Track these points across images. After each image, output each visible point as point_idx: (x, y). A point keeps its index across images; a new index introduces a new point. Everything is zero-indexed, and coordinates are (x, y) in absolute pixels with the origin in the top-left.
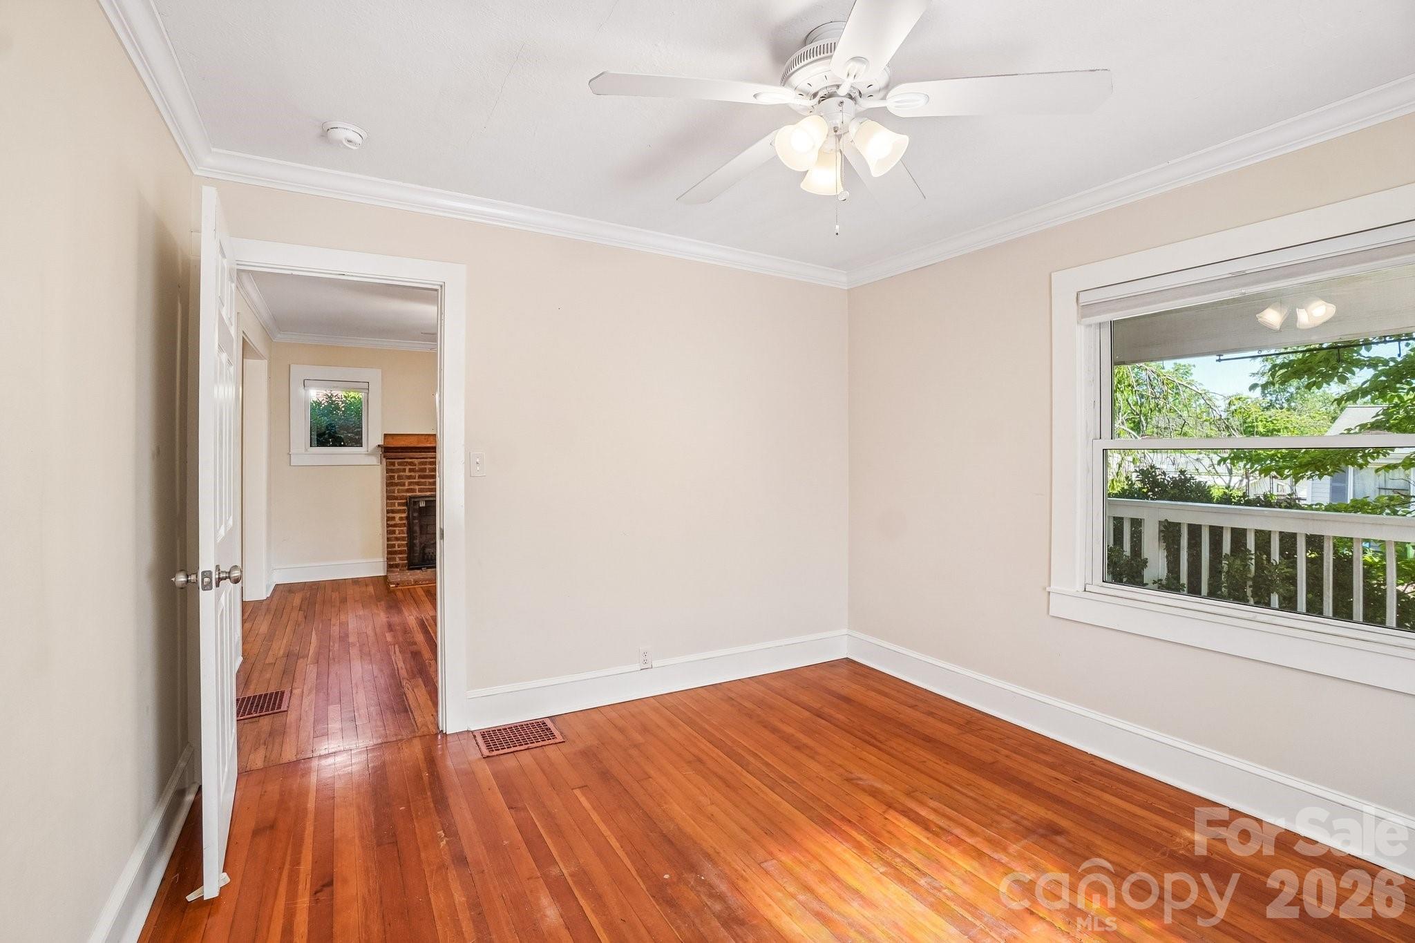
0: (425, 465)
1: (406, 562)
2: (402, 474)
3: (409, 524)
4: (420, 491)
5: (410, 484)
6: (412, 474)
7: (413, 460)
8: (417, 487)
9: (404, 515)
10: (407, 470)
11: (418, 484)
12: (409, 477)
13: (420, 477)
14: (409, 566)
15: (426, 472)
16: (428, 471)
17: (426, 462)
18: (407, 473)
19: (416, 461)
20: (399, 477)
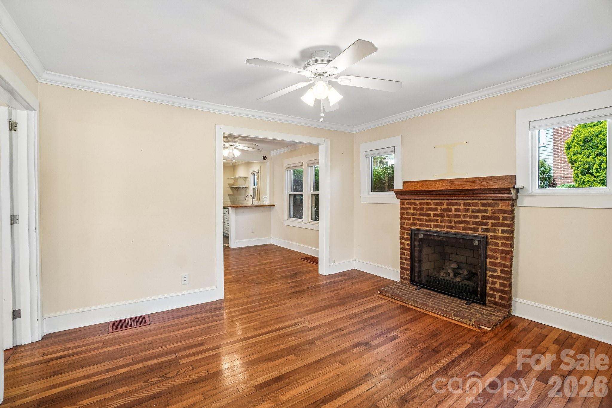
0: (424, 205)
1: (409, 277)
2: (409, 211)
3: (411, 247)
4: (421, 225)
5: (414, 219)
6: (415, 212)
7: (415, 201)
8: (418, 222)
9: (409, 242)
10: (412, 209)
11: (418, 219)
12: (413, 214)
13: (420, 214)
15: (423, 211)
16: (425, 210)
17: (424, 203)
18: (412, 211)
19: (417, 202)
20: (407, 214)
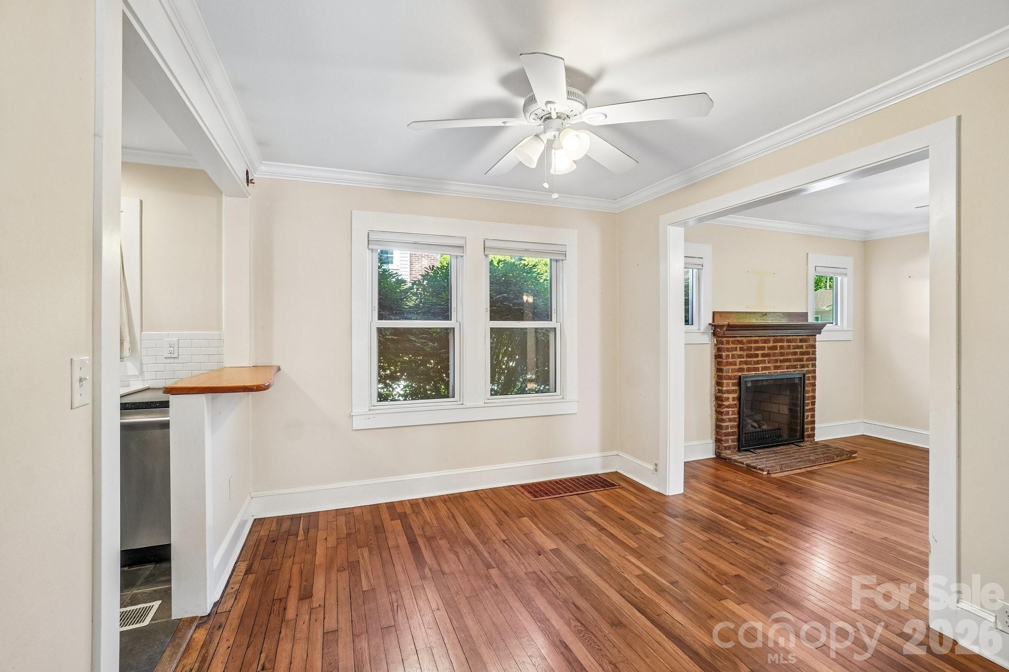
0: (751, 343)
1: (736, 443)
2: (734, 352)
4: (748, 370)
5: (741, 363)
6: (742, 353)
7: (742, 339)
8: (745, 367)
9: (735, 395)
10: (738, 349)
11: (746, 363)
12: (740, 356)
13: (747, 356)
14: (739, 448)
15: (751, 351)
16: (753, 350)
17: (751, 340)
18: (738, 352)
19: (744, 340)
